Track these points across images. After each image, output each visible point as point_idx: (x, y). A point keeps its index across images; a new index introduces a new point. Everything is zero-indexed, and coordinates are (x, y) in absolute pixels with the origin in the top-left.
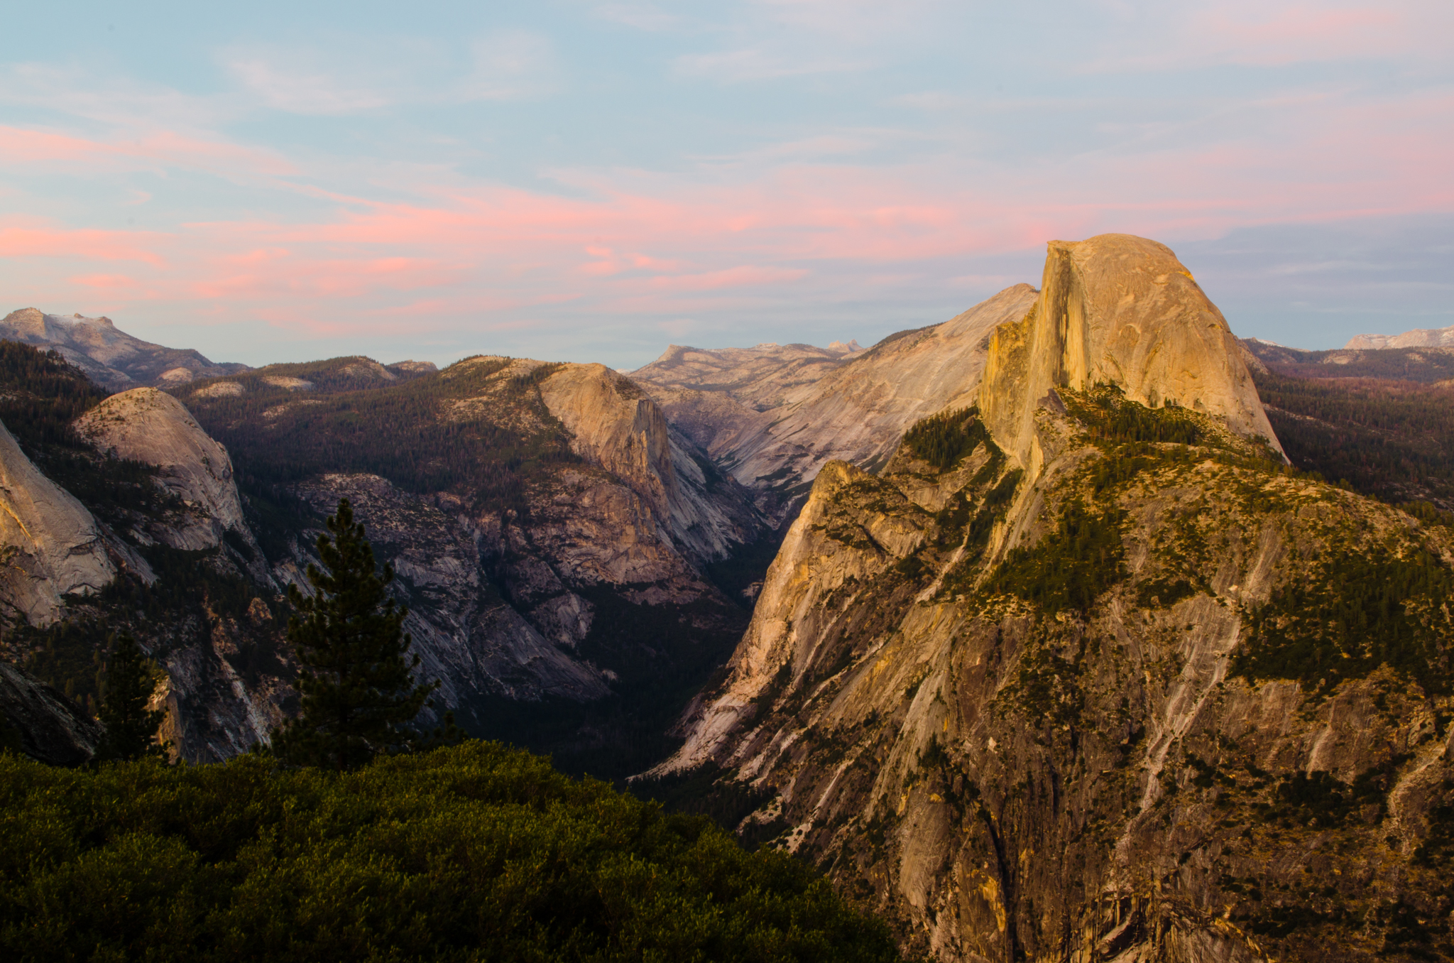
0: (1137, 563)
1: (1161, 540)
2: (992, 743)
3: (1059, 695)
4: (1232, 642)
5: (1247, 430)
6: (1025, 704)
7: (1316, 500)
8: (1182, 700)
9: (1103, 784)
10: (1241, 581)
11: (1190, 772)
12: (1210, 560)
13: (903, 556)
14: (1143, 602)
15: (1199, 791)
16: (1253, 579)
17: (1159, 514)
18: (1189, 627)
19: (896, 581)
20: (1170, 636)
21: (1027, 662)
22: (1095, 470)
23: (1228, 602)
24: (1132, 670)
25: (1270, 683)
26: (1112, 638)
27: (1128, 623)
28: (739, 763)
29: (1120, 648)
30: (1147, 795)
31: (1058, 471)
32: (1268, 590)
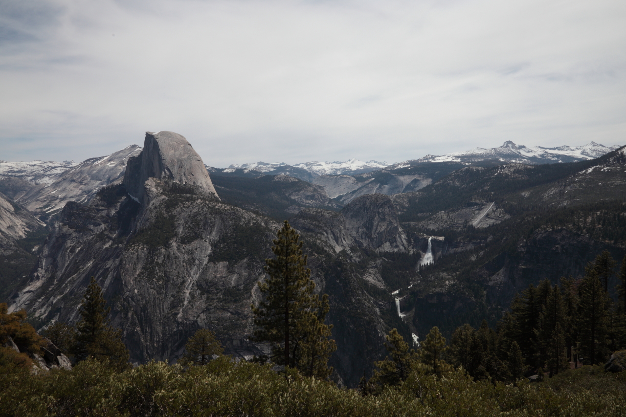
0: (180, 230)
1: (187, 224)
2: (136, 291)
3: (157, 273)
4: (209, 252)
5: (209, 191)
6: (147, 277)
7: (230, 210)
8: (195, 270)
9: (172, 299)
10: (210, 233)
11: (199, 292)
12: (201, 229)
13: (98, 233)
14: (183, 242)
15: (201, 297)
16: (214, 233)
17: (186, 216)
18: (196, 249)
19: (97, 242)
20: (191, 252)
21: (146, 264)
22: (166, 203)
23: (207, 240)
24: (180, 263)
25: (221, 263)
26: (174, 254)
27: (178, 249)
28: (35, 311)
29: (176, 257)
30: (186, 300)
31: (153, 204)
32: (218, 236)
